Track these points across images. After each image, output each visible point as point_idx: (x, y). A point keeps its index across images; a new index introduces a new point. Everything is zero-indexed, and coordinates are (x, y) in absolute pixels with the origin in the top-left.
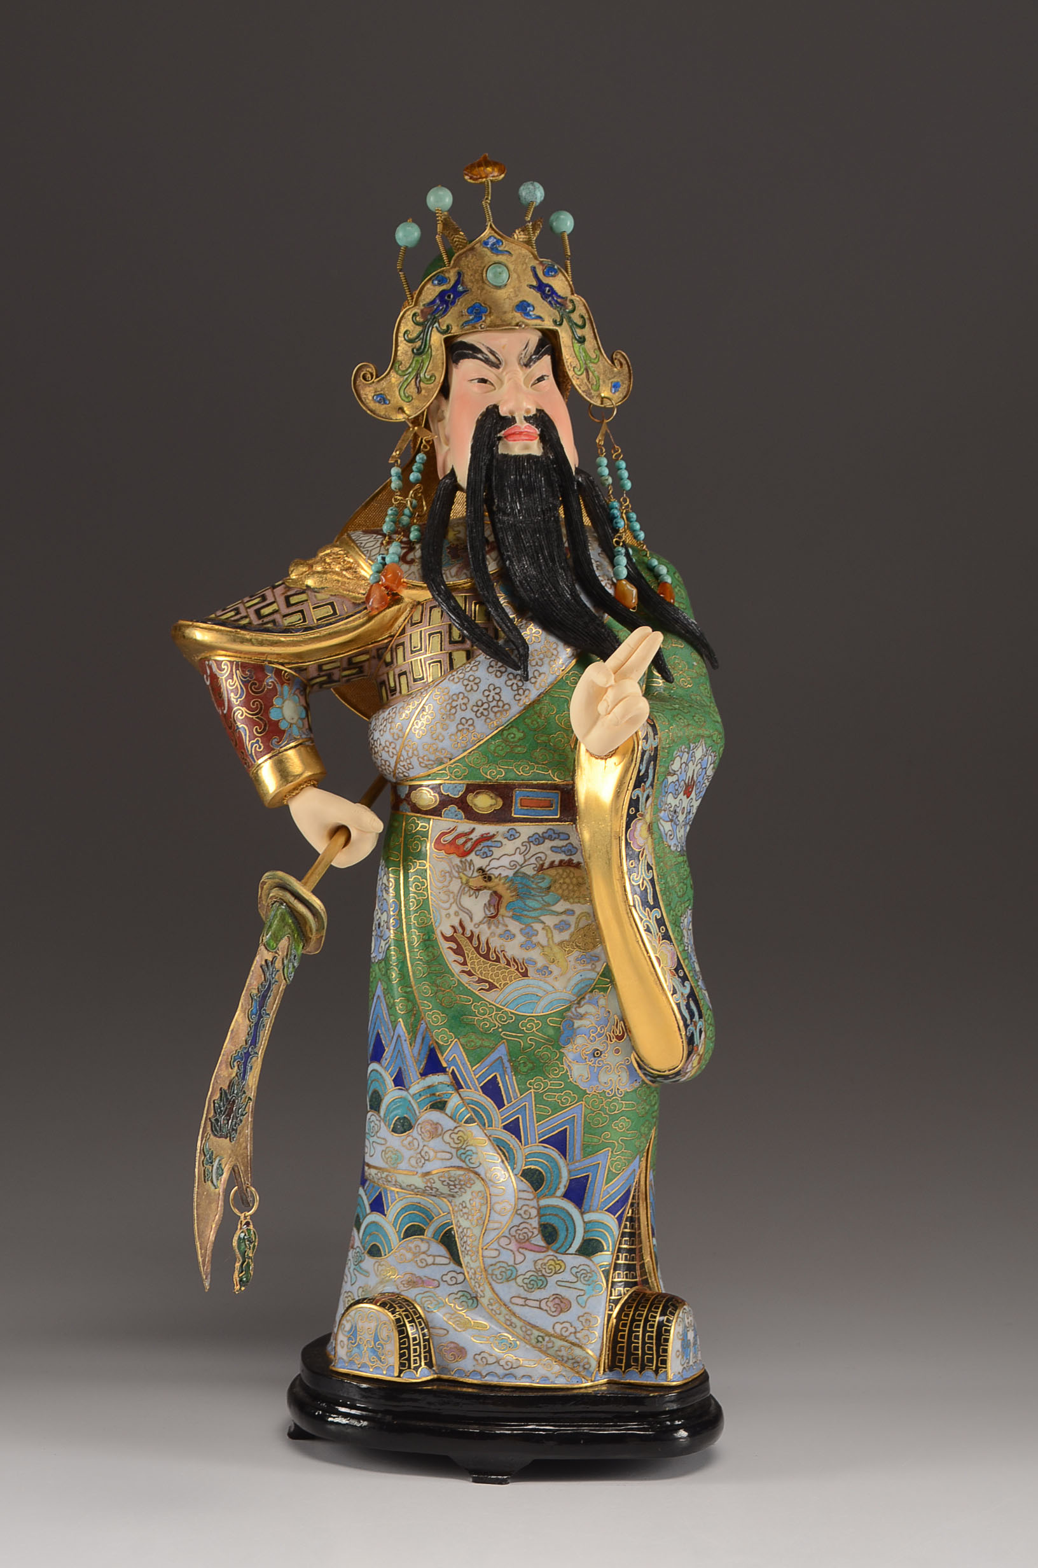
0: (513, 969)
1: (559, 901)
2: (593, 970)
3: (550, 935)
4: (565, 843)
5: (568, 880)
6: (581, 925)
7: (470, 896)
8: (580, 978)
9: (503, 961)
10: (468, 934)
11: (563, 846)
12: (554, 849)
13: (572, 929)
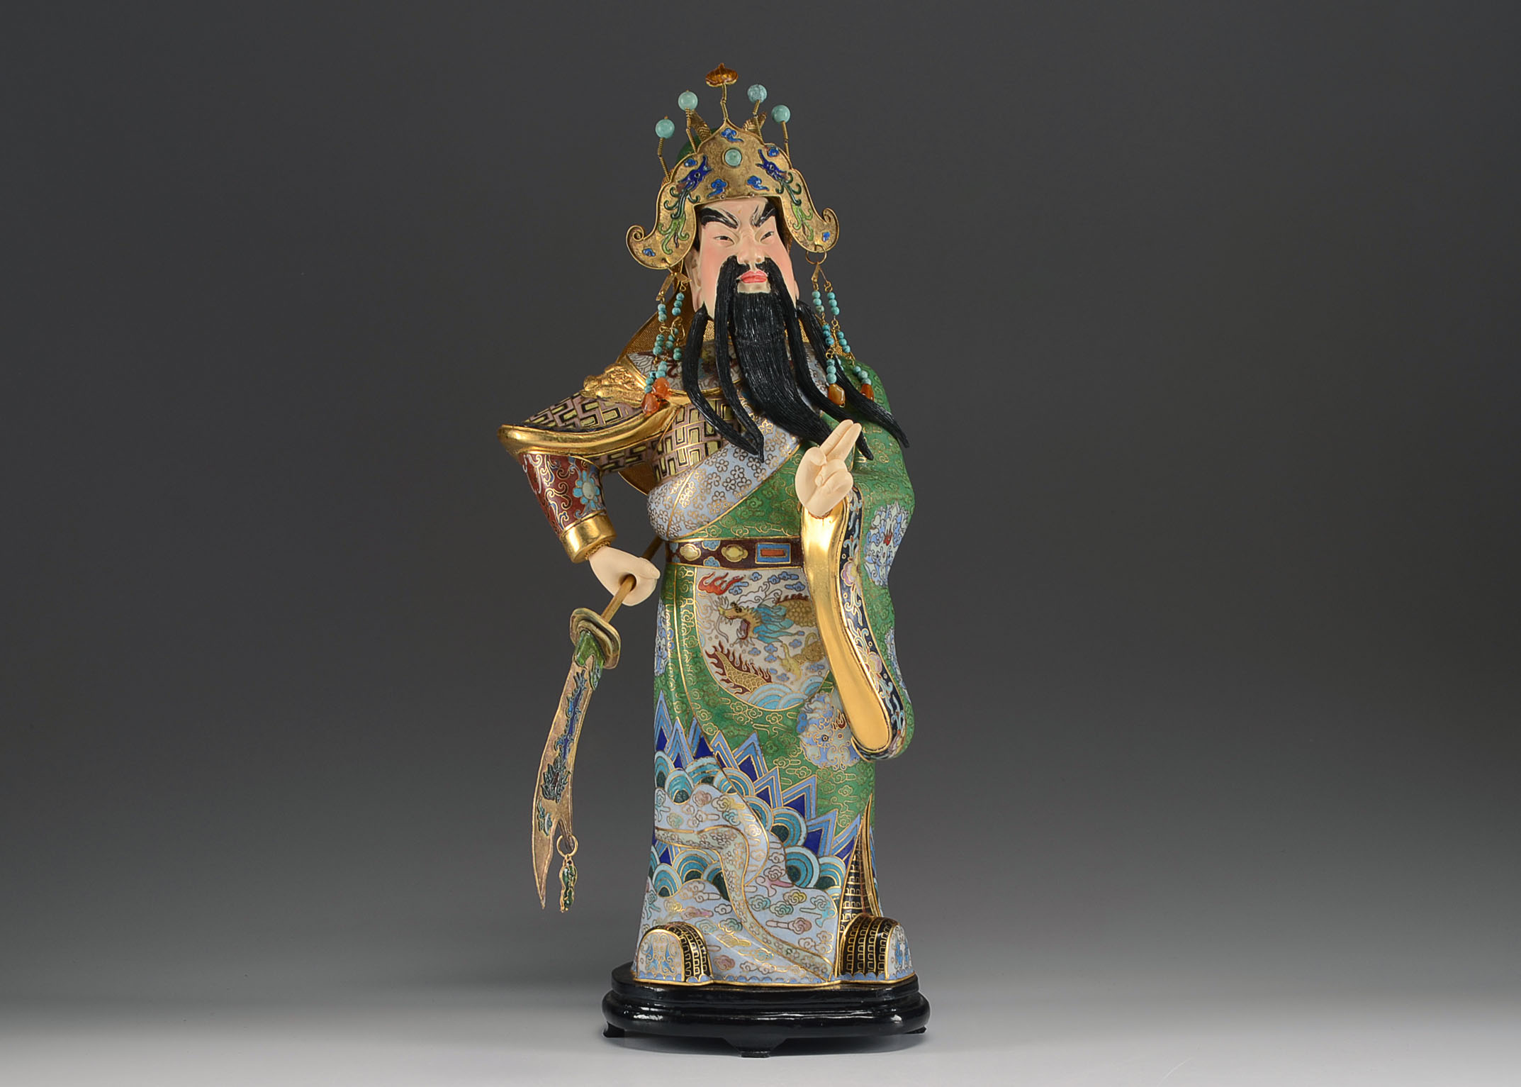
0: (760, 677)
1: (792, 625)
2: (820, 676)
3: (786, 651)
4: (795, 582)
5: (798, 610)
6: (809, 643)
7: (726, 623)
8: (810, 682)
9: (752, 671)
10: (726, 652)
11: (794, 584)
12: (787, 586)
13: (803, 646)
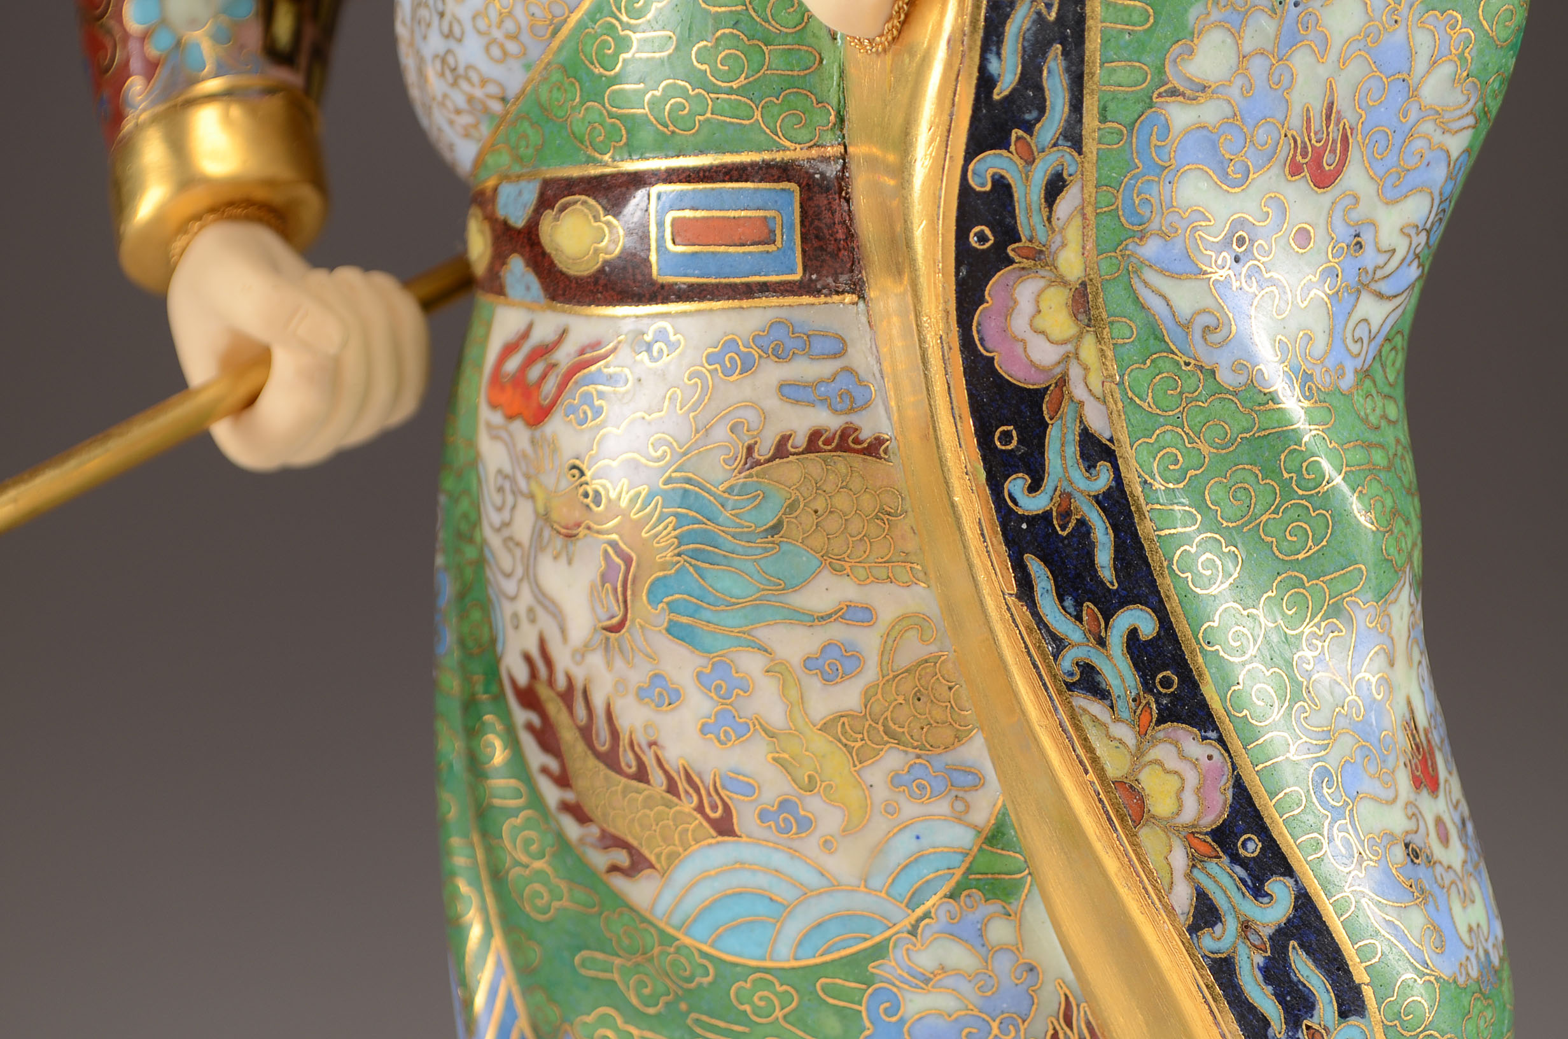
0: (687, 805)
1: (815, 574)
2: (959, 818)
3: (793, 694)
4: (826, 368)
5: (842, 502)
6: (905, 659)
7: (556, 558)
8: (913, 845)
9: (657, 777)
10: (561, 683)
11: (821, 382)
12: (790, 391)
13: (871, 673)
